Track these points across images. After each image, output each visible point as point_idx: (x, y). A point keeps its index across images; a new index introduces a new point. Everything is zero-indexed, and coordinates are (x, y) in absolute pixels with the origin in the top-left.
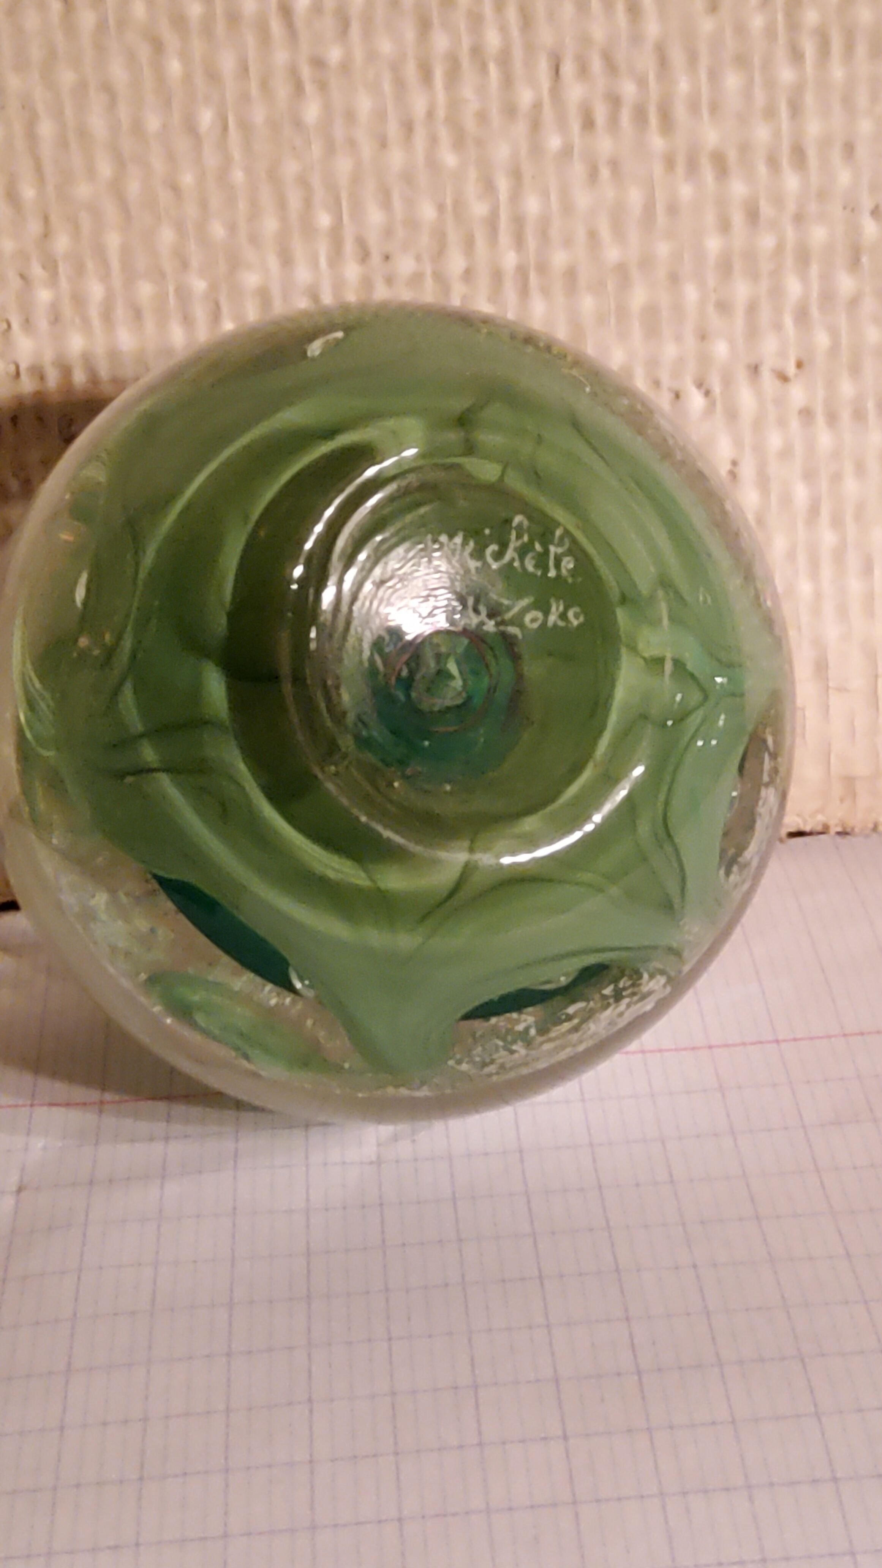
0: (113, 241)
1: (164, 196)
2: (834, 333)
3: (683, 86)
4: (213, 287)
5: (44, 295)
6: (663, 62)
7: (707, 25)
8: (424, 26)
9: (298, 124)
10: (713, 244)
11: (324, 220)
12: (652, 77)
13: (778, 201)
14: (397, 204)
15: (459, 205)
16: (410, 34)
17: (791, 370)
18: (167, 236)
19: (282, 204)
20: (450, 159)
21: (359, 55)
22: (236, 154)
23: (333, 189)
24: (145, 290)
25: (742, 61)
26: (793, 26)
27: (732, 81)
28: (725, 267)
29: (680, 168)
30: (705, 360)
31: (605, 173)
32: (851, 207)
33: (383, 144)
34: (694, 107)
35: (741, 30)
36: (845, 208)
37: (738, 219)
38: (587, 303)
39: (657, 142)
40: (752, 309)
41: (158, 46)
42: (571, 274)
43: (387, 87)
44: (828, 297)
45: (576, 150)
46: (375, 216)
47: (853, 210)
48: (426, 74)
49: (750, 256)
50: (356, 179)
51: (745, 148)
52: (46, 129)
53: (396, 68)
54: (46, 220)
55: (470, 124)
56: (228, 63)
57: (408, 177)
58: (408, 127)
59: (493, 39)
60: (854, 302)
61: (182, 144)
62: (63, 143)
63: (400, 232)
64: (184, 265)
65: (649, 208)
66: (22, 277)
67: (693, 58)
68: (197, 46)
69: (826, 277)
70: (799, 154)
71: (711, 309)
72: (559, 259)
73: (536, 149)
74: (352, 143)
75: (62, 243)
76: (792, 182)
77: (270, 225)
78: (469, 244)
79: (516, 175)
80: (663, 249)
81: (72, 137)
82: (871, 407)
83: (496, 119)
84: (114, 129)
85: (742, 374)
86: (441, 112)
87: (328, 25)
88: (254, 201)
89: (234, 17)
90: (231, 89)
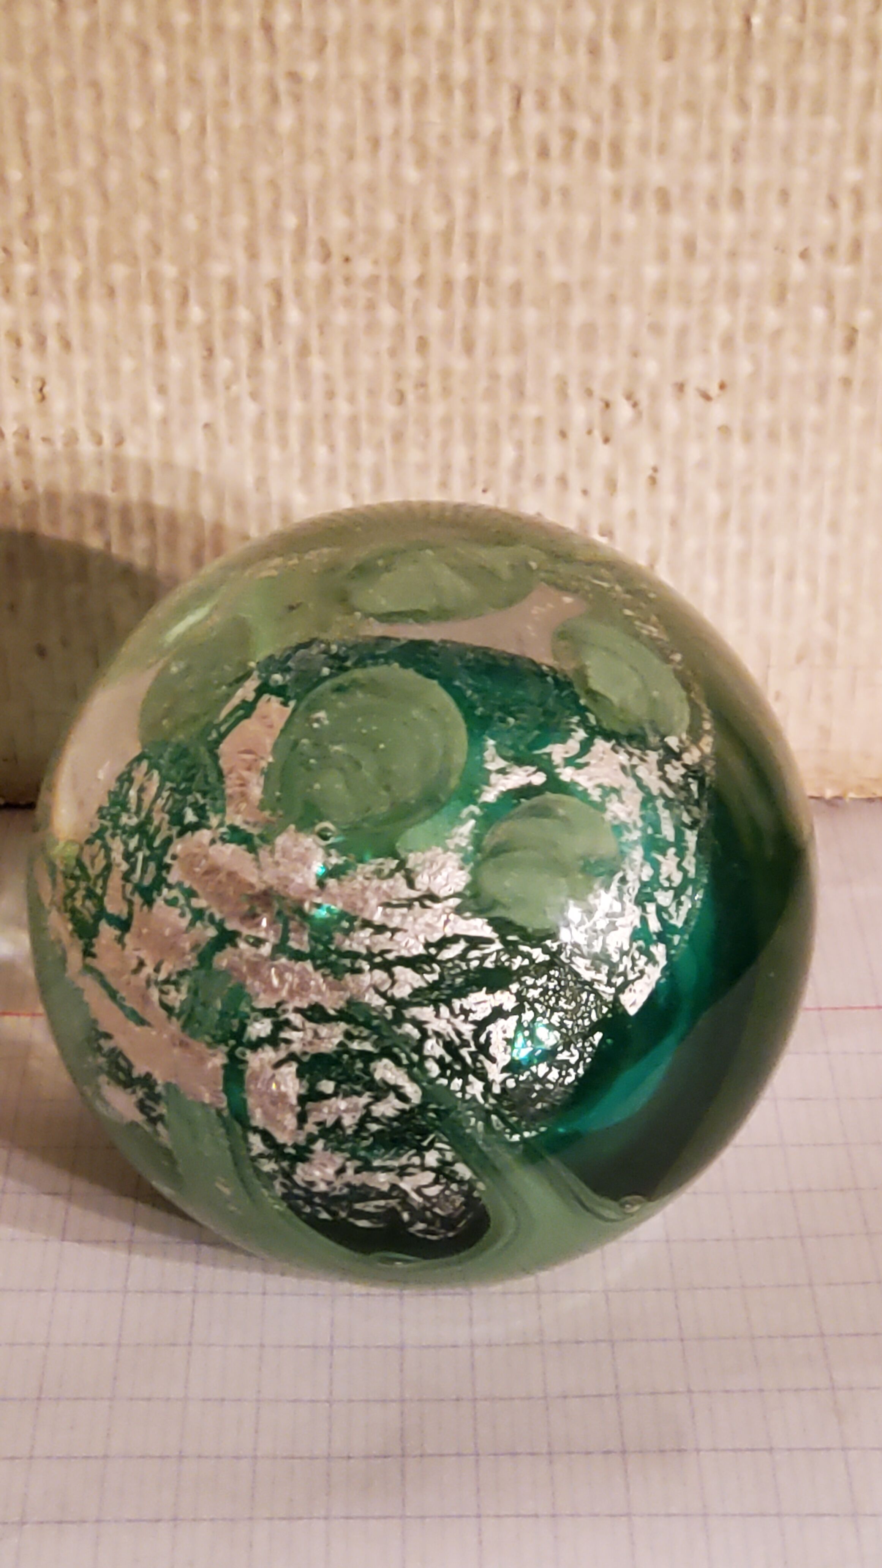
0: (92, 224)
1: (142, 187)
2: (756, 360)
3: (635, 126)
4: (184, 274)
5: (24, 269)
6: (618, 102)
7: (661, 71)
8: (397, 51)
9: (272, 131)
10: (651, 272)
11: (290, 221)
12: (606, 115)
13: (714, 237)
15: (417, 218)
16: (382, 58)
17: (714, 390)
18: (142, 225)
19: (252, 203)
20: (411, 174)
21: (333, 72)
22: (213, 155)
23: (299, 191)
24: (119, 272)
25: (691, 107)
26: (743, 79)
27: (681, 124)
28: (661, 293)
29: (626, 201)
30: (635, 375)
31: (556, 199)
32: (781, 249)
33: (351, 155)
34: (644, 145)
35: (693, 78)
36: (776, 249)
37: (676, 250)
38: (530, 316)
39: (606, 175)
40: (683, 332)
41: (145, 50)
42: (517, 289)
43: (358, 103)
44: (753, 329)
45: (530, 176)
46: (338, 222)
47: (783, 251)
48: (395, 94)
49: (685, 286)
50: (323, 185)
51: (688, 187)
52: (35, 118)
53: (367, 87)
54: (30, 200)
55: (433, 145)
56: (209, 71)
57: (371, 188)
58: (375, 143)
59: (460, 69)
60: (777, 334)
61: (162, 142)
62: (50, 133)
63: (361, 238)
64: (157, 249)
65: (594, 236)
67: (646, 100)
68: (182, 53)
69: (752, 309)
70: (738, 197)
71: (644, 330)
72: (507, 274)
73: (493, 171)
74: (320, 152)
75: (43, 223)
76: (729, 221)
78: (425, 253)
79: (473, 194)
80: (604, 273)
81: (59, 128)
82: (784, 430)
83: (458, 142)
84: (99, 122)
85: (668, 391)
86: (407, 131)
87: (306, 43)
88: (226, 199)
89: (218, 29)
90: (211, 94)
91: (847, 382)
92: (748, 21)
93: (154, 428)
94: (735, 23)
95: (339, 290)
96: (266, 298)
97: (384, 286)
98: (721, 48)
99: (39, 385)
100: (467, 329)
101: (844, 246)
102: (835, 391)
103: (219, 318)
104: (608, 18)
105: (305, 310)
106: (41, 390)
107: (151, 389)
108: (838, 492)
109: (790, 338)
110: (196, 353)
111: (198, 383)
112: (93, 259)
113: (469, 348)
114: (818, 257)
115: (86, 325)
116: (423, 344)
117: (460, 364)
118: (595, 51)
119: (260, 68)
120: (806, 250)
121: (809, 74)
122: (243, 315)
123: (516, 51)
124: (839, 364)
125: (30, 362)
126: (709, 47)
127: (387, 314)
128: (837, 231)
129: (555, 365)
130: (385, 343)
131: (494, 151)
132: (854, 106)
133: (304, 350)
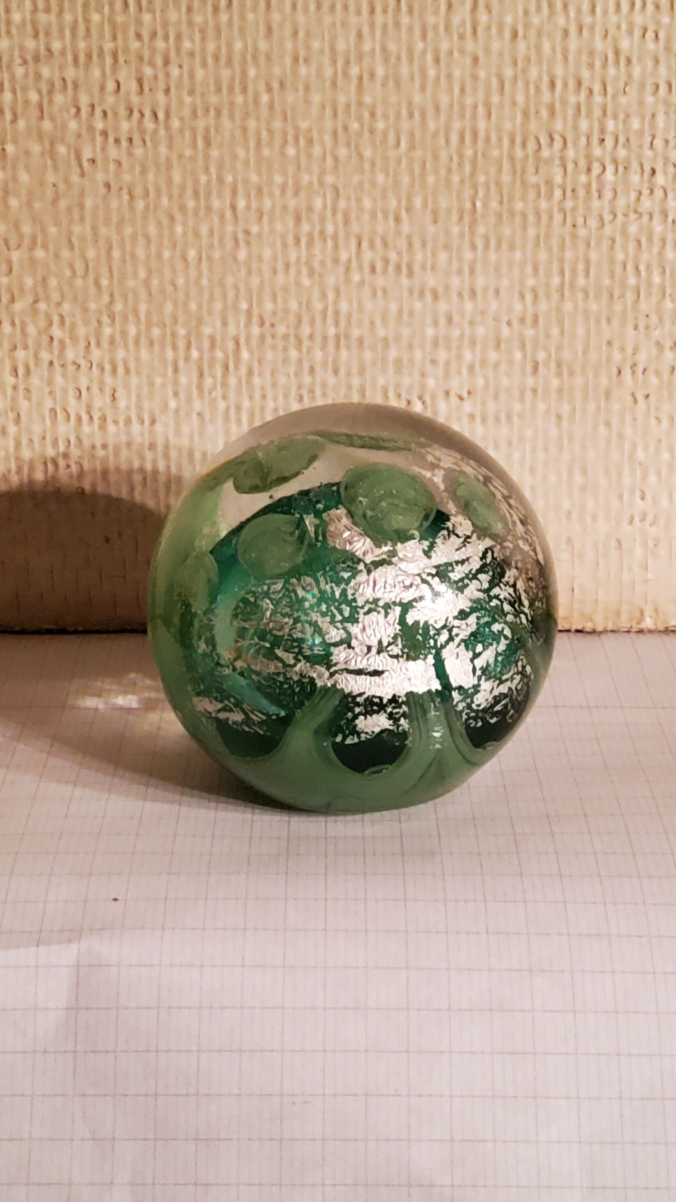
0: (143, 308)
1: (169, 289)
2: (486, 379)
3: (419, 257)
4: (189, 333)
5: (107, 331)
6: (410, 245)
7: (432, 229)
8: (298, 219)
9: (235, 260)
10: (430, 332)
11: (244, 306)
12: (404, 252)
13: (462, 314)
14: (279, 299)
15: (309, 303)
16: (291, 222)
17: (465, 395)
18: (169, 307)
19: (224, 297)
20: (306, 282)
21: (266, 229)
22: (205, 271)
23: (249, 291)
24: (156, 332)
25: (447, 247)
26: (473, 234)
27: (443, 256)
28: (436, 344)
29: (416, 295)
30: (423, 386)
31: (380, 294)
32: (496, 319)
33: (275, 272)
34: (424, 267)
35: (448, 233)
36: (494, 320)
37: (442, 321)
38: (368, 355)
39: (405, 281)
40: (448, 363)
41: (172, 219)
42: (361, 341)
43: (279, 245)
44: (484, 362)
45: (366, 282)
46: (269, 306)
48: (298, 241)
49: (448, 339)
50: (261, 287)
51: (447, 288)
52: (116, 253)
53: (283, 237)
54: (112, 295)
55: (317, 266)
56: (204, 230)
57: (285, 289)
58: (287, 265)
59: (330, 228)
60: (497, 365)
61: (179, 265)
62: (123, 261)
63: (280, 314)
64: (176, 320)
65: (400, 311)
66: (99, 321)
67: (424, 245)
68: (191, 221)
69: (483, 352)
70: (473, 293)
71: (428, 363)
72: (355, 333)
73: (348, 281)
74: (260, 270)
75: (118, 307)
76: (469, 306)
77: (218, 306)
78: (313, 322)
79: (337, 291)
80: (406, 332)
81: (128, 258)
82: (503, 416)
83: (329, 264)
84: (148, 256)
85: (441, 395)
86: (303, 260)
87: (253, 216)
88: (211, 295)
89: (209, 209)
90: (205, 241)
91: (535, 391)
92: (474, 204)
93: (171, 415)
94: (468, 205)
95: (269, 340)
96: (231, 345)
97: (292, 338)
98: (461, 218)
99: (112, 392)
100: (335, 361)
101: (529, 320)
102: (528, 394)
103: (206, 356)
104: (404, 203)
105: (251, 352)
106: (113, 395)
107: (171, 394)
108: (534, 451)
109: (503, 367)
110: (195, 375)
111: (195, 390)
112: (143, 327)
113: (336, 372)
114: (516, 324)
115: (138, 360)
116: (312, 370)
117: (331, 381)
118: (397, 219)
119: (229, 228)
120: (509, 320)
121: (507, 231)
122: (219, 354)
123: (358, 219)
124: (530, 381)
125: (108, 380)
126: (455, 217)
127: (293, 354)
128: (525, 311)
129: (381, 381)
130: (292, 370)
131: (348, 270)
132: (530, 247)
133: (250, 373)
